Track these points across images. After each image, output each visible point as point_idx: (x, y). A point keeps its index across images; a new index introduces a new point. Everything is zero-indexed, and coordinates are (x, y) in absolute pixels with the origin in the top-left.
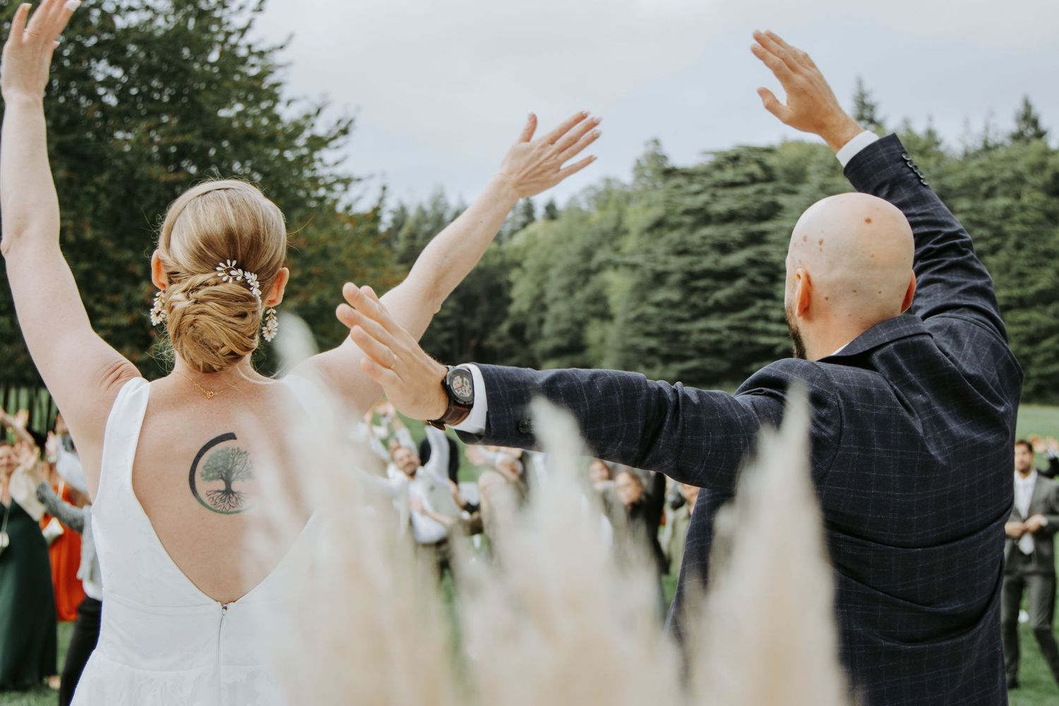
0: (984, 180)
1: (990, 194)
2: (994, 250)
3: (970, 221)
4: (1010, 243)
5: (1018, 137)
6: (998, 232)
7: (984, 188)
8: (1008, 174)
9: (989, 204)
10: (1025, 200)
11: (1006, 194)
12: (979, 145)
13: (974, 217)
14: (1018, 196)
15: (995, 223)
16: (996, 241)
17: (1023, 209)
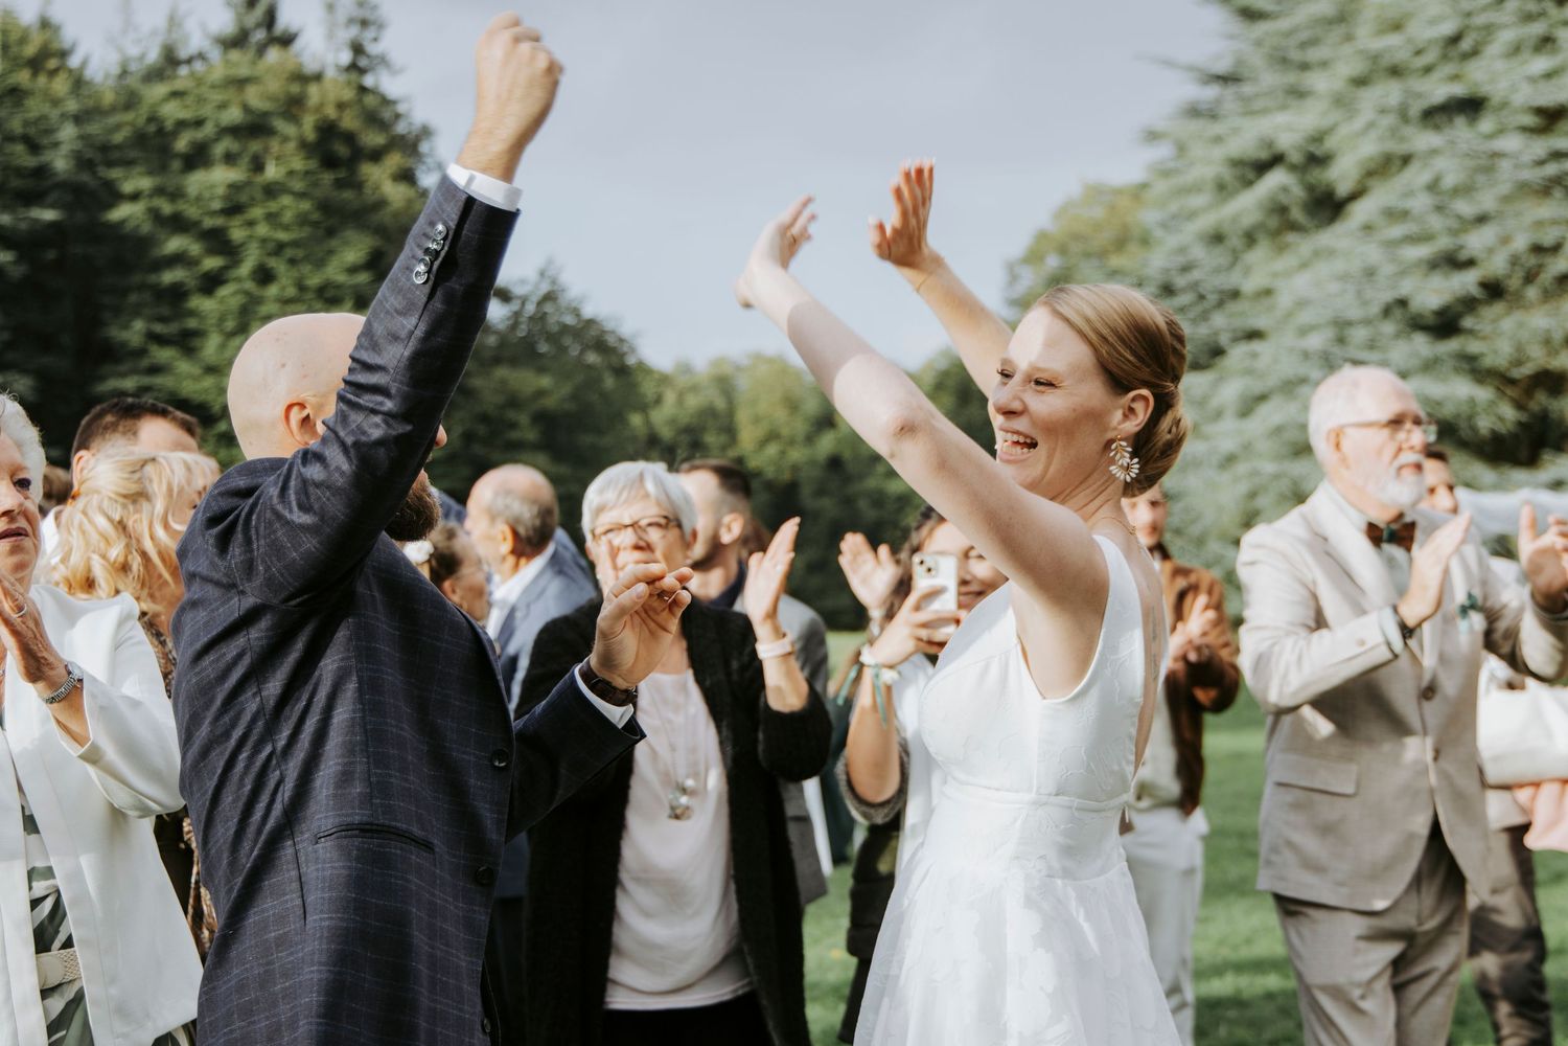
0: (182, 125)
1: (198, 158)
2: (211, 283)
3: (155, 215)
4: (246, 268)
5: (236, 42)
6: (217, 241)
7: (182, 144)
8: (233, 115)
9: (196, 181)
10: (272, 172)
11: (230, 159)
12: (153, 56)
13: (167, 208)
14: (258, 166)
15: (209, 223)
16: (212, 263)
17: (271, 191)
